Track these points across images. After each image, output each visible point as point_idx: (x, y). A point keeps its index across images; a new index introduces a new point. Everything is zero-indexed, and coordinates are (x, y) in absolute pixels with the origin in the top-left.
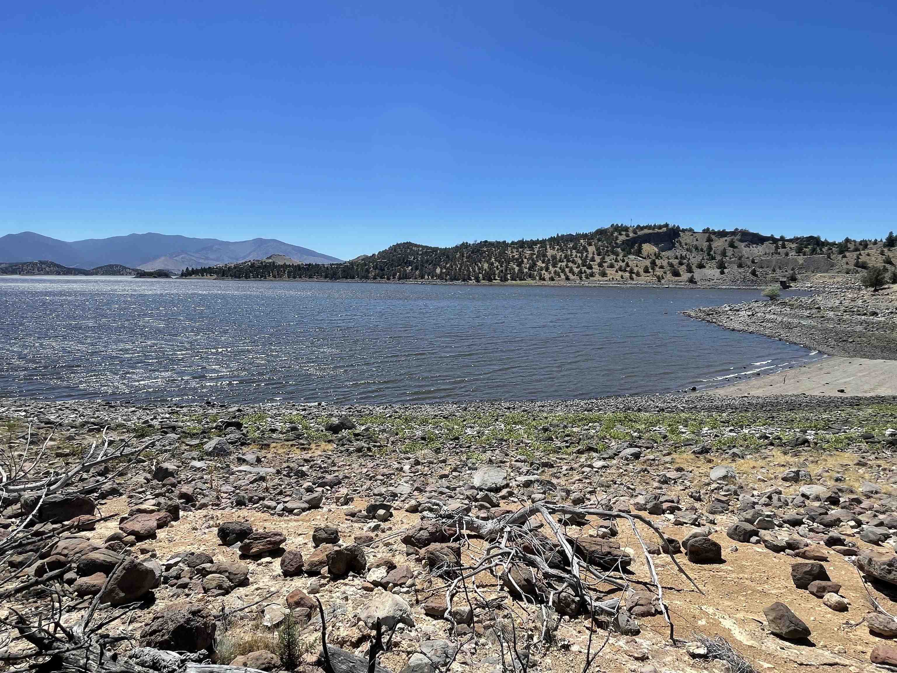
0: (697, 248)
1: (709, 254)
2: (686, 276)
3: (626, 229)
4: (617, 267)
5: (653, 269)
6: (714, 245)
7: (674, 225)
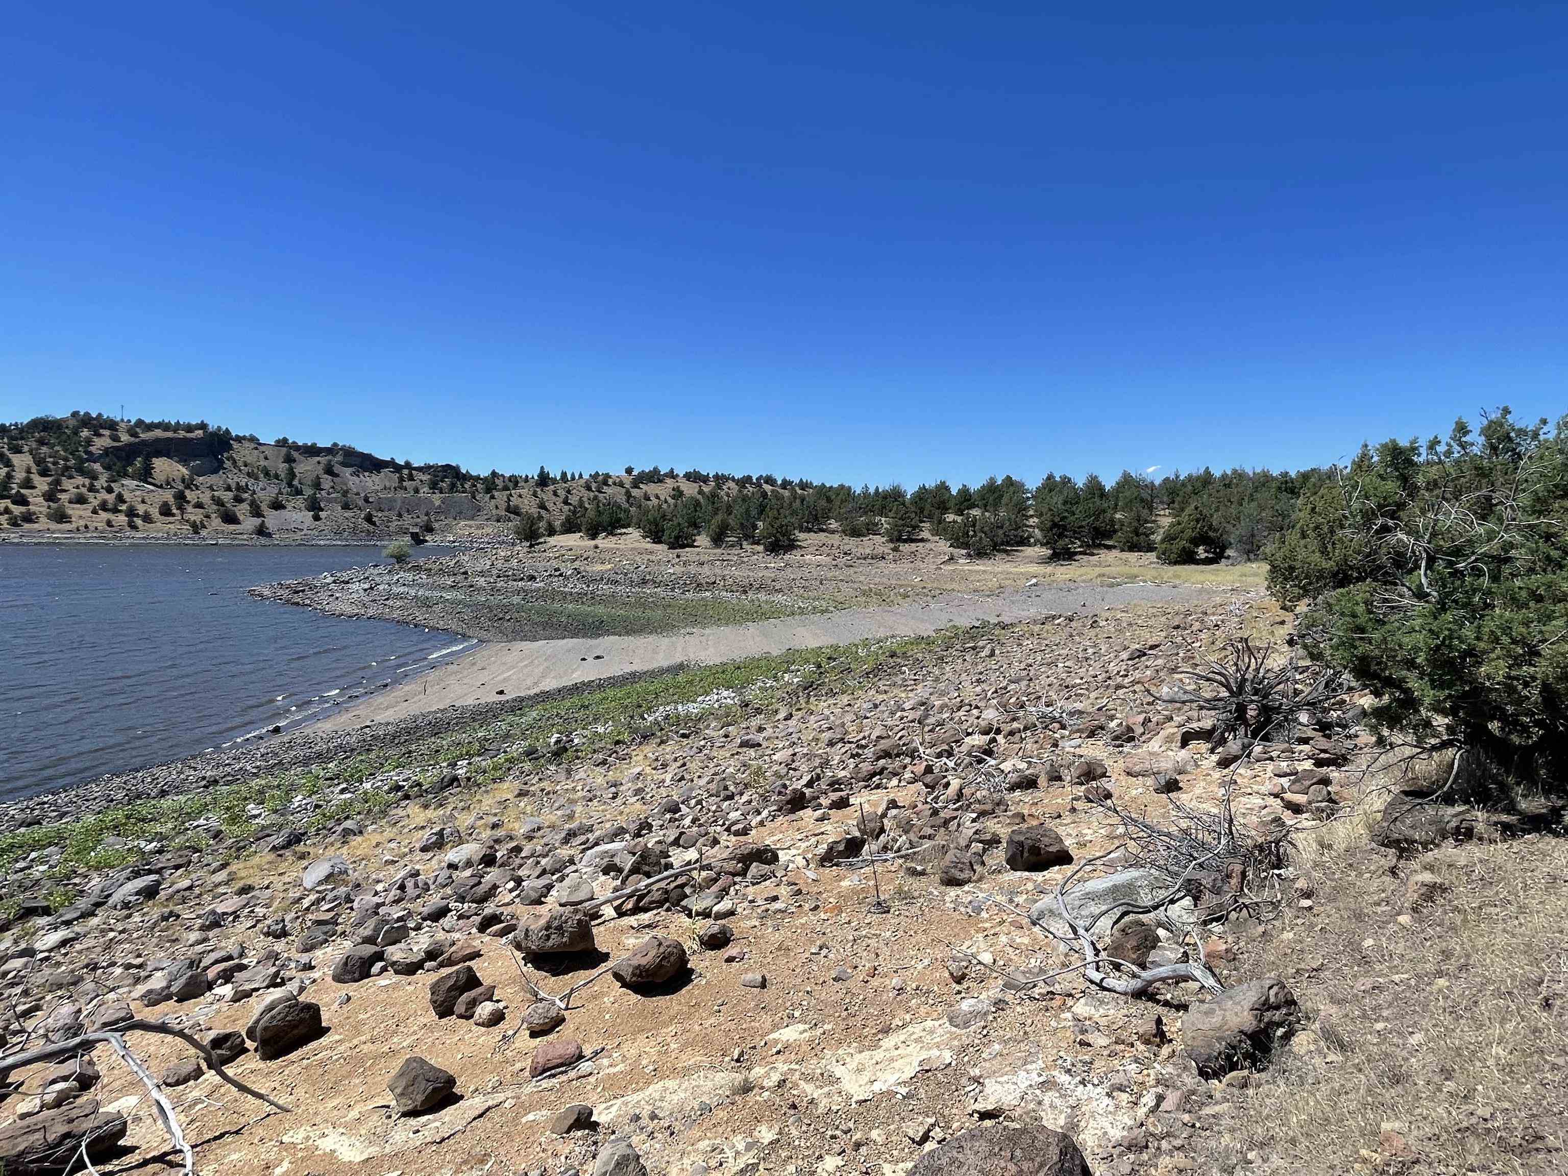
0: (267, 474)
1: (290, 485)
2: (249, 523)
3: (112, 425)
4: (96, 503)
5: (180, 508)
6: (299, 469)
7: (219, 428)
